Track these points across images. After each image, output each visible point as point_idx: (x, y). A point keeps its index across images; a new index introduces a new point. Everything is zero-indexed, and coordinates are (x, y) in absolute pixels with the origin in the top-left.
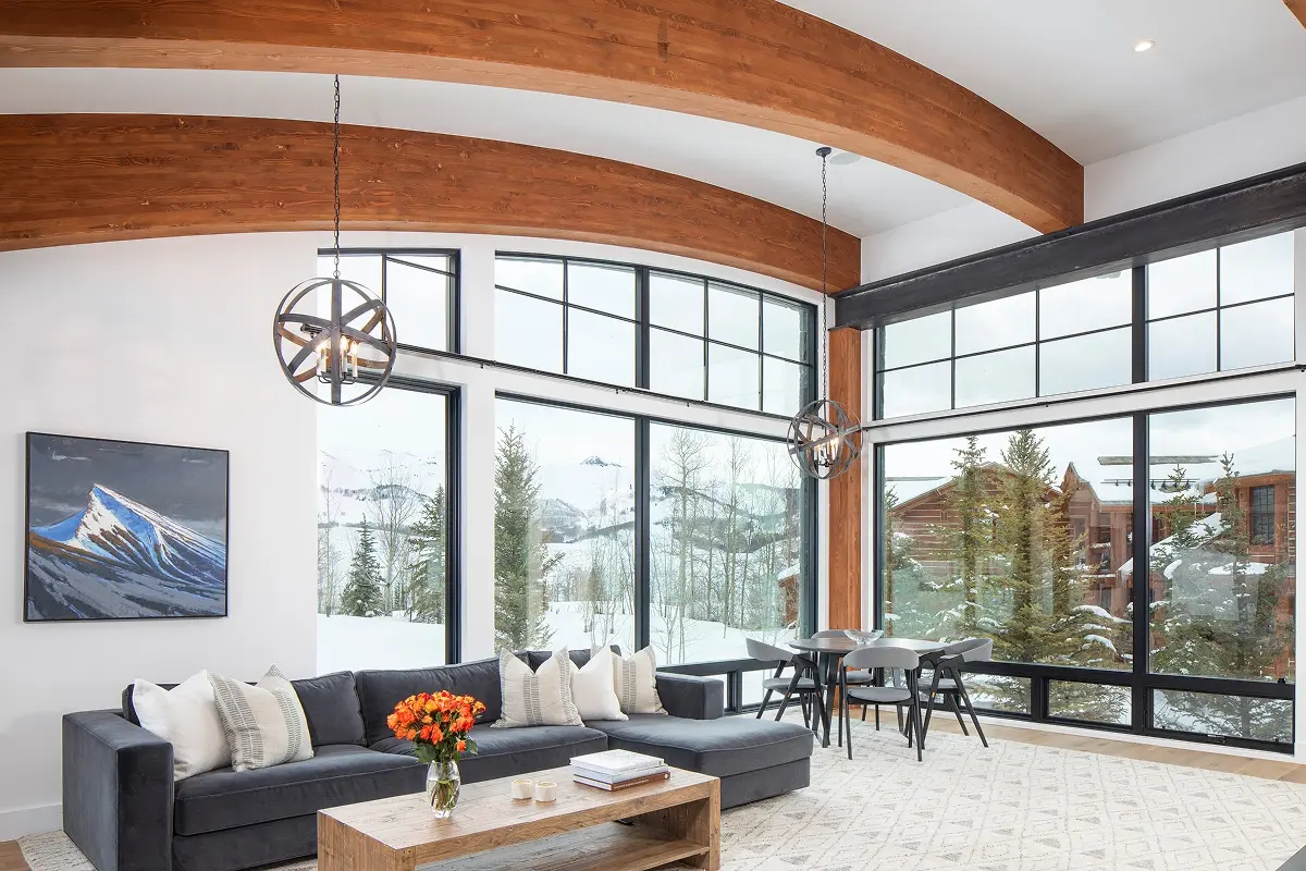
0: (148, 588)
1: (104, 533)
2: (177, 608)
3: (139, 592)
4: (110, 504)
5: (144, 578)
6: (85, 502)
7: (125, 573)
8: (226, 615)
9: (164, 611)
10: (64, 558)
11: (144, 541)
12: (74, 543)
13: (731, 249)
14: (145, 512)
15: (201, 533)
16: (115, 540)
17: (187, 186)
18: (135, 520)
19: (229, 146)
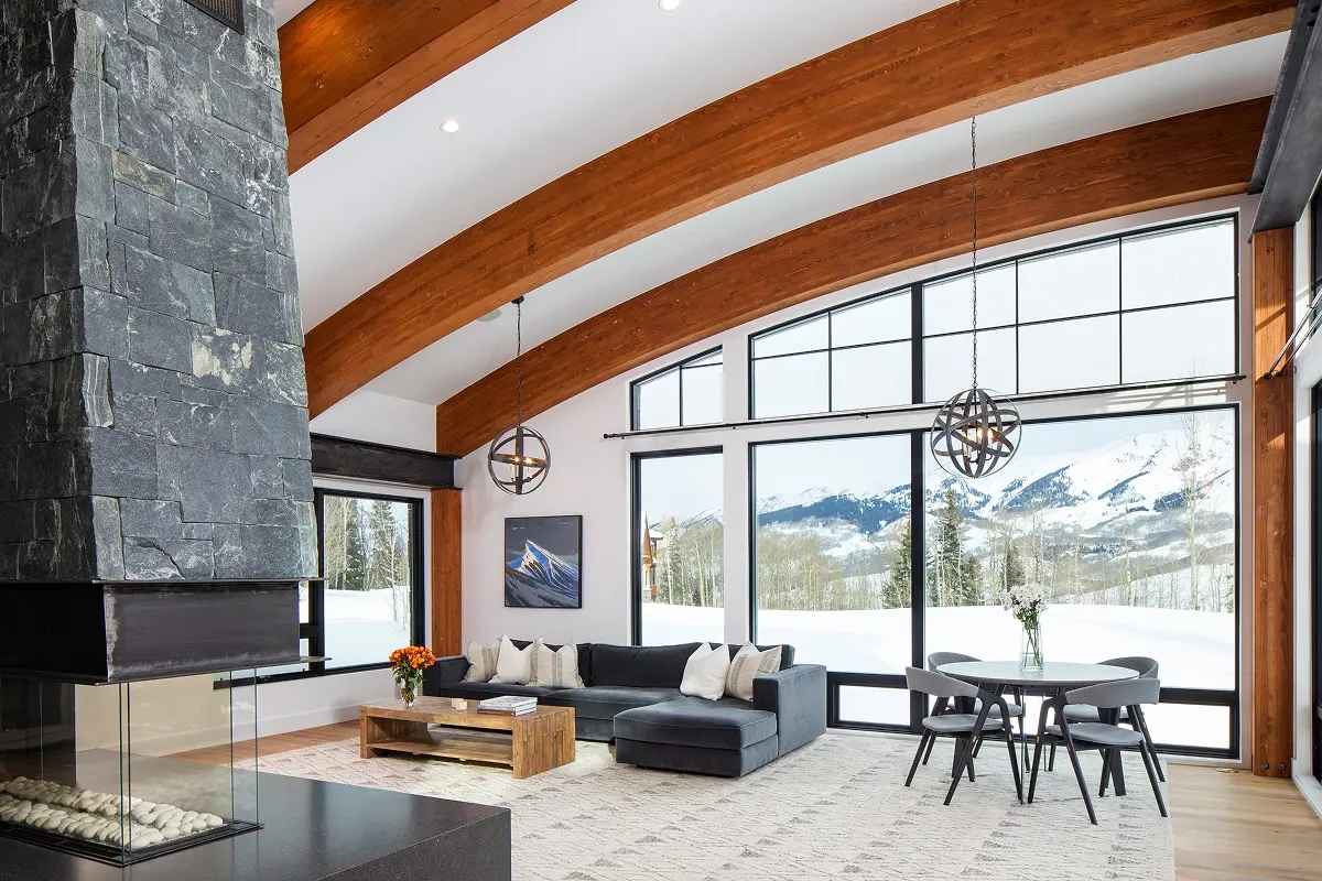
0: (547, 592)
1: (531, 564)
2: (558, 603)
3: (545, 594)
4: (532, 549)
5: (545, 586)
6: (523, 549)
7: (538, 584)
8: (580, 606)
9: (553, 604)
10: (517, 577)
11: (545, 569)
12: (520, 569)
13: (994, 229)
14: (545, 552)
15: (567, 562)
16: (535, 568)
17: (547, 379)
18: (542, 557)
19: (564, 348)
